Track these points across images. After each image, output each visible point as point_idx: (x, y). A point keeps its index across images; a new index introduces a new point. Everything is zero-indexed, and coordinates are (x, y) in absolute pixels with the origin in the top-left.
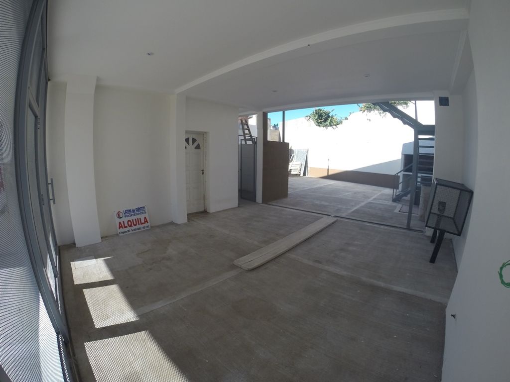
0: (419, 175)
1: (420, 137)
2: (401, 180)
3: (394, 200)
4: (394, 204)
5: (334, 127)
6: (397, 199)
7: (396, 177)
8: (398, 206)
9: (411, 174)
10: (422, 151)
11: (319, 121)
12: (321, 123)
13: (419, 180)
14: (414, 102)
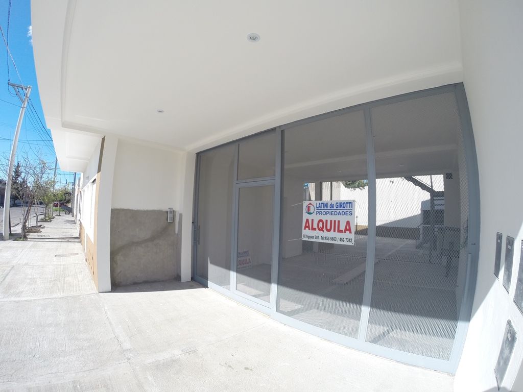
0: (436, 226)
1: (435, 198)
2: (421, 231)
3: (417, 248)
4: (418, 250)
5: (362, 188)
6: (419, 247)
7: (417, 230)
8: (421, 252)
9: (429, 225)
10: (436, 208)
11: (348, 183)
12: (349, 185)
13: (436, 230)
14: (429, 176)
